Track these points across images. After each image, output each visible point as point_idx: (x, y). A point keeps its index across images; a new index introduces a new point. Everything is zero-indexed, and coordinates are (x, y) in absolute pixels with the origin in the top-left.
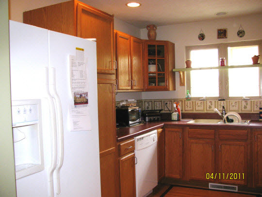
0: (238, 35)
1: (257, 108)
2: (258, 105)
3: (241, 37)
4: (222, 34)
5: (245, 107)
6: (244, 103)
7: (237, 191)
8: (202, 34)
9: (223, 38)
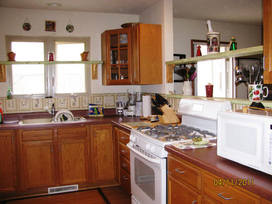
0: (67, 29)
1: (85, 104)
2: (87, 101)
3: (70, 32)
4: (51, 26)
5: (74, 104)
6: (72, 100)
7: (77, 189)
8: (27, 24)
9: (51, 31)
